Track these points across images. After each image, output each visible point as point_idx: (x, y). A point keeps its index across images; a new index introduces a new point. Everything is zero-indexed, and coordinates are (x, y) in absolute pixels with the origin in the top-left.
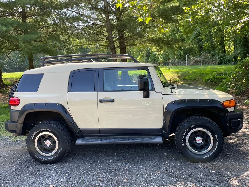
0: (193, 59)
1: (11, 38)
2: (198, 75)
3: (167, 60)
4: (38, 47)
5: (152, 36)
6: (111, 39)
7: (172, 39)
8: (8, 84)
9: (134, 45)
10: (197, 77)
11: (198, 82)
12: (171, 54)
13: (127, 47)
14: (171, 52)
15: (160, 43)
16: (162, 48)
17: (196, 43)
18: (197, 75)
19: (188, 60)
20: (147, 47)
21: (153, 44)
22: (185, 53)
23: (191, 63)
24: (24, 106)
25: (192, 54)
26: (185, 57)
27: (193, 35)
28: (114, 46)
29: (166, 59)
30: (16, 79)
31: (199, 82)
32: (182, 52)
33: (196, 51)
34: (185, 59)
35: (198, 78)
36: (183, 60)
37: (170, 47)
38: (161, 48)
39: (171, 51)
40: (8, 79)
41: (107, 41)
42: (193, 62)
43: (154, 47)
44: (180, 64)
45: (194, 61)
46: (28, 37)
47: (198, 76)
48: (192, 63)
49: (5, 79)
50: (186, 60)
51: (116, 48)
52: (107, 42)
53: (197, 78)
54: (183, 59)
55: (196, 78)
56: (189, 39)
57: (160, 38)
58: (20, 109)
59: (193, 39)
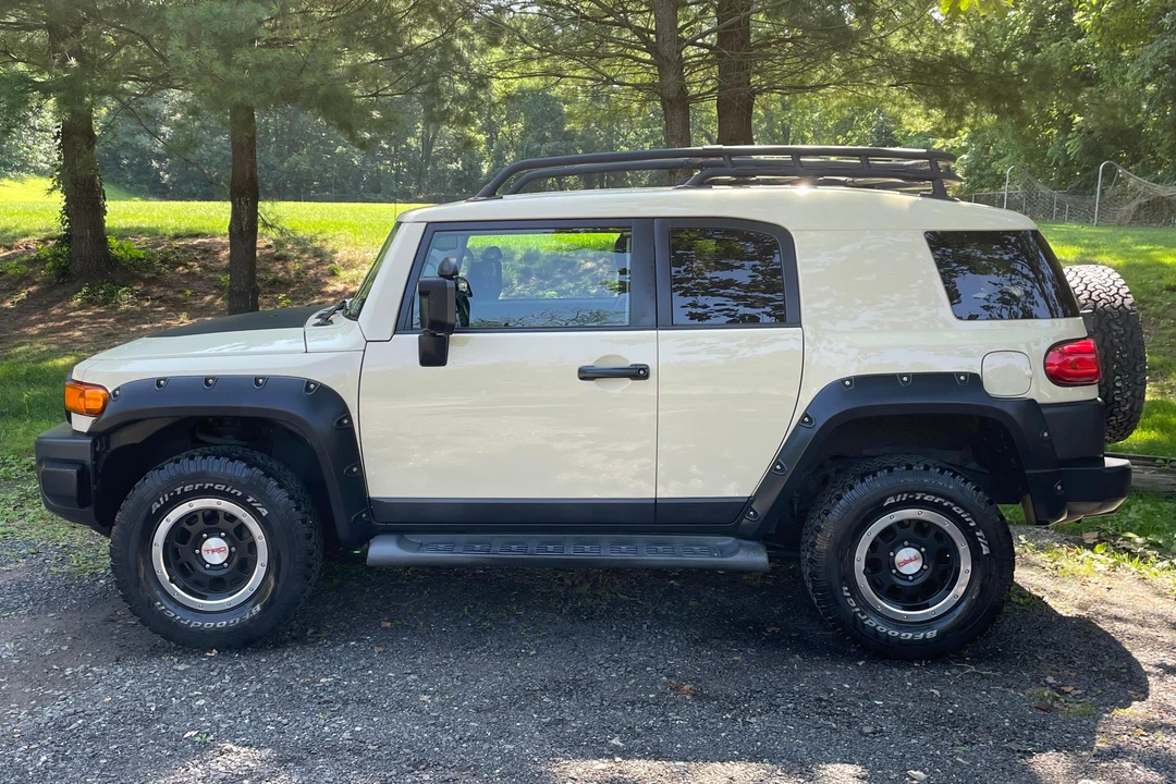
0: (1133, 189)
1: (135, 16)
2: (1161, 282)
3: (983, 187)
4: (269, 74)
5: (912, 47)
6: (666, 50)
7: (1025, 67)
8: (132, 259)
9: (801, 88)
10: (1154, 294)
11: (1156, 323)
12: (1010, 155)
13: (759, 100)
14: (1009, 145)
15: (952, 84)
16: (960, 118)
17: (1163, 97)
18: (1154, 284)
19: (1107, 192)
20: (876, 104)
21: (910, 90)
22: (1095, 150)
23: (1125, 208)
25: (1135, 160)
26: (1091, 173)
27: (1151, 54)
28: (683, 91)
29: (981, 177)
30: (177, 237)
31: (1163, 323)
32: (1073, 147)
33: (1159, 145)
34: (1086, 187)
35: (1159, 299)
36: (1074, 193)
37: (1011, 112)
38: (956, 113)
39: (1014, 137)
40: (140, 231)
41: (648, 57)
42: (1134, 204)
43: (916, 111)
44: (1060, 213)
45: (1144, 200)
46: (219, 14)
47: (1160, 286)
48: (1129, 211)
49: (123, 234)
50: (1094, 193)
51: (694, 98)
52: (645, 62)
53: (1153, 303)
54: (1078, 187)
55: (1144, 302)
56: (1125, 72)
57: (952, 60)
59: (1147, 75)
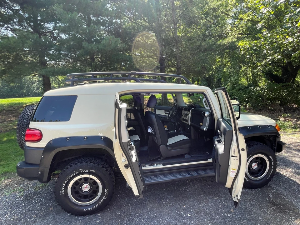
24: (50, 142)
58: (44, 146)
